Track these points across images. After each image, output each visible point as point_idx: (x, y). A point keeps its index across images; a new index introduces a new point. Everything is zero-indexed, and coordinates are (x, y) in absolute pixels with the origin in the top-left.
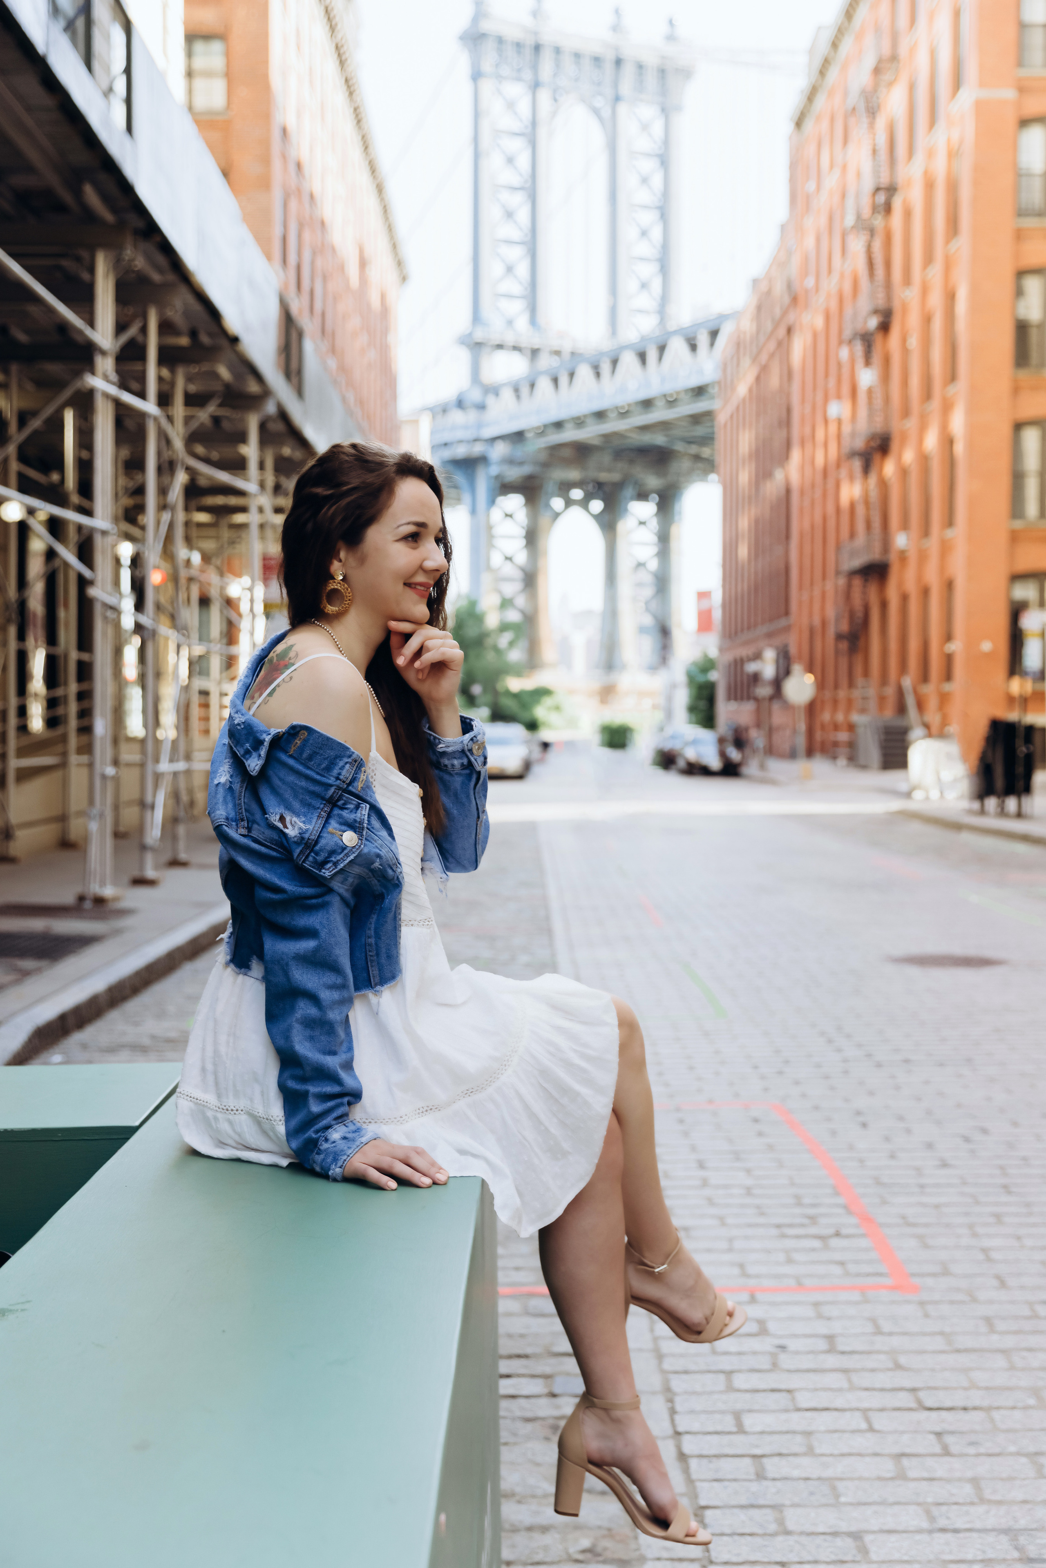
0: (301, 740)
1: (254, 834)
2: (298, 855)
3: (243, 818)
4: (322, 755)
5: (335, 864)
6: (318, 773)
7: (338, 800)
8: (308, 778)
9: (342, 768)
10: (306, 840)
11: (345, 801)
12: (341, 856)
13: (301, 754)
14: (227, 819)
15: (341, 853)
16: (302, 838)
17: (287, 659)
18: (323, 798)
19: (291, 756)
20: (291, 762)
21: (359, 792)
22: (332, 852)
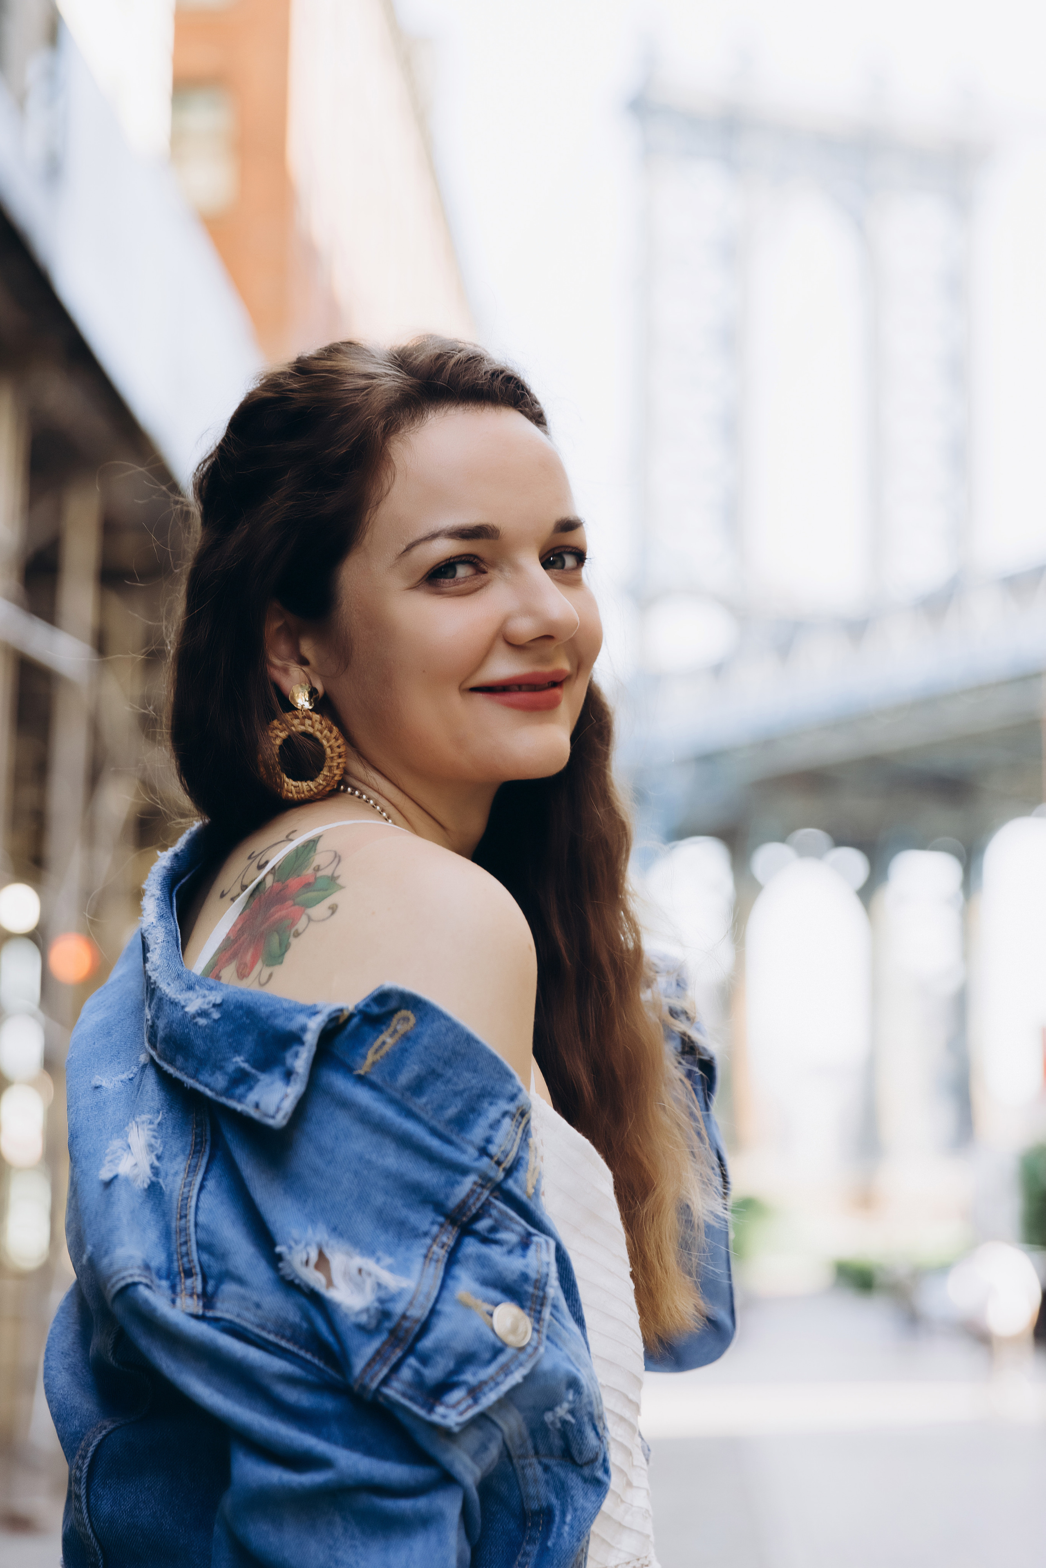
0: (397, 1036)
1: (225, 1309)
2: (369, 1364)
3: (190, 1270)
4: (449, 1081)
5: (474, 1393)
6: (434, 1132)
7: (477, 1217)
8: (405, 1143)
9: (495, 1125)
10: (396, 1319)
11: (496, 1220)
12: (492, 1370)
13: (393, 1074)
14: (147, 1267)
15: (490, 1362)
16: (385, 1314)
17: (310, 871)
18: (439, 1207)
19: (362, 1080)
20: (363, 1096)
21: (529, 1197)
22: (466, 1360)
